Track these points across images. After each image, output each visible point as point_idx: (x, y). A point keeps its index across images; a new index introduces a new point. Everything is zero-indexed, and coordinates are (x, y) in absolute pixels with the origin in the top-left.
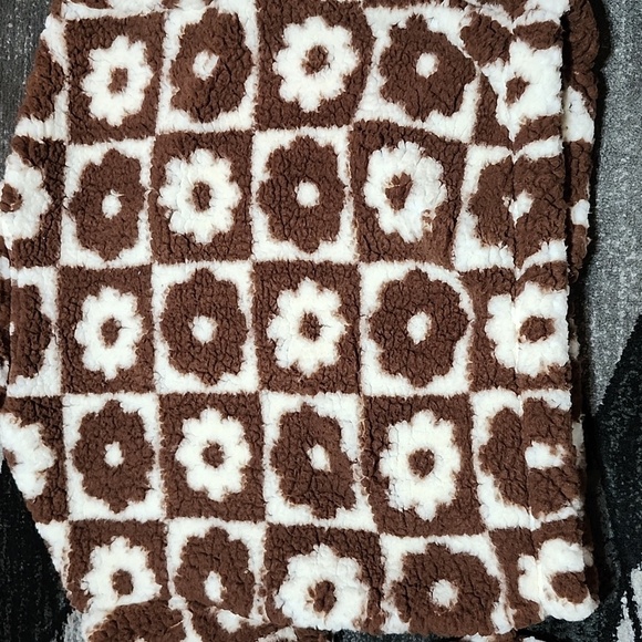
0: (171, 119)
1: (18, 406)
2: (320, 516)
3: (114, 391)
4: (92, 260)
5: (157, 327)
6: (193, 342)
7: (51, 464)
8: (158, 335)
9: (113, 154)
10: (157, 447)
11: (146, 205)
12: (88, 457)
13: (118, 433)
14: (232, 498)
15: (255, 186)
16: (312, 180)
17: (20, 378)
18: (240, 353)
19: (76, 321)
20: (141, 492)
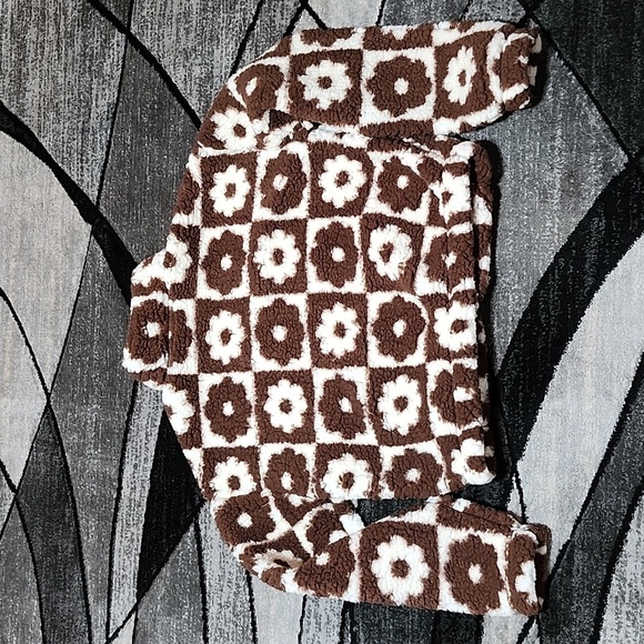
0: (261, 213)
1: (174, 379)
2: (346, 438)
3: (228, 372)
4: (215, 295)
5: (253, 333)
6: (274, 341)
7: (192, 414)
8: (253, 337)
9: (227, 233)
10: (253, 404)
11: (246, 262)
12: (213, 410)
13: (230, 396)
14: (297, 431)
15: (309, 251)
16: (341, 247)
17: (175, 363)
18: (301, 347)
19: (206, 331)
20: (244, 430)
